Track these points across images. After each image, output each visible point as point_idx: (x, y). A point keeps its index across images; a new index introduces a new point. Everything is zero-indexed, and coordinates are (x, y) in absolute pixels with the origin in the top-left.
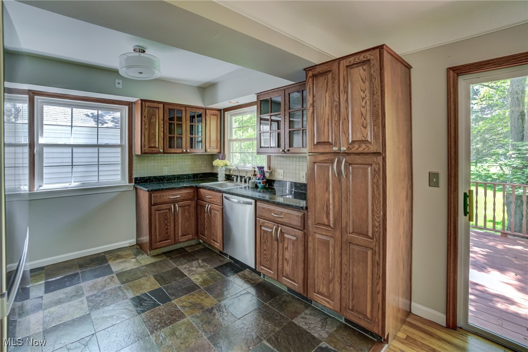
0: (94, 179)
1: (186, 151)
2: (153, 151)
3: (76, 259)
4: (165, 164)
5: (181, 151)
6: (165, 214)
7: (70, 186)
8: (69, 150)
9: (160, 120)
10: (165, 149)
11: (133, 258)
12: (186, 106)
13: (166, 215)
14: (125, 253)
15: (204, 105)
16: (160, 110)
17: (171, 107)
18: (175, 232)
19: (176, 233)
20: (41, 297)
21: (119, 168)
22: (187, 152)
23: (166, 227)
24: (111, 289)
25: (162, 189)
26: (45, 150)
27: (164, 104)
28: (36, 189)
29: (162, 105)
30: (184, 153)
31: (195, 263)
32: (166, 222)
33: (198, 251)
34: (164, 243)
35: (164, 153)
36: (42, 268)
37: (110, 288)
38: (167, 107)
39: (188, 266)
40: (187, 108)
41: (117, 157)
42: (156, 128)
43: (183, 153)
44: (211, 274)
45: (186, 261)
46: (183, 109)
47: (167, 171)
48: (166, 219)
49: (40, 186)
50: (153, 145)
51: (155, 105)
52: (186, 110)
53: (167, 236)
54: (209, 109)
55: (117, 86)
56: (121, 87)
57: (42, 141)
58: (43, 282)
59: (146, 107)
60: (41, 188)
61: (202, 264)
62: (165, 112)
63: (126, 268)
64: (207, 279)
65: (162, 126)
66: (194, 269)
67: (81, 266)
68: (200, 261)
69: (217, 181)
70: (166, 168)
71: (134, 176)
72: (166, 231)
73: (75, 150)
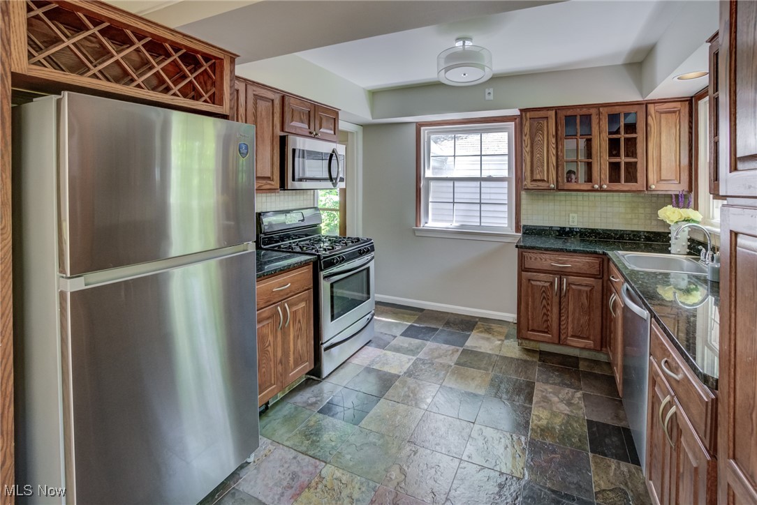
0: (476, 222)
1: (601, 187)
2: (538, 186)
3: (452, 313)
4: (574, 208)
5: (589, 188)
6: (543, 289)
7: (451, 226)
8: (451, 184)
9: (551, 137)
10: (560, 184)
11: (500, 340)
12: (598, 106)
13: (544, 291)
14: (498, 329)
15: (642, 95)
16: (550, 120)
17: (569, 113)
18: (560, 324)
19: (562, 327)
20: (395, 337)
21: (505, 208)
22: (601, 190)
23: (545, 311)
24: (441, 364)
25: (540, 249)
26: (432, 184)
27: (557, 109)
28: (422, 225)
29: (553, 112)
30: (596, 191)
31: (566, 392)
32: (544, 302)
33: (596, 377)
34: (539, 335)
35: (558, 189)
36: (422, 310)
37: (441, 362)
38: (562, 114)
39: (551, 390)
40: (601, 109)
41: (502, 193)
42: (543, 150)
43: (593, 190)
44: (571, 425)
45: (558, 380)
46: (593, 111)
47: (576, 220)
48: (544, 298)
49: (426, 223)
50: (538, 177)
51: (542, 114)
52: (599, 114)
53: (545, 326)
54: (654, 102)
55: (487, 97)
56: (492, 99)
57: (429, 173)
58: (410, 324)
59: (527, 120)
60: (426, 225)
61: (575, 401)
62: (559, 122)
63: (480, 348)
64: (554, 428)
65: (554, 146)
66: (555, 399)
67: (448, 324)
68: (579, 394)
69: (669, 252)
70: (575, 215)
71: (523, 223)
72: (545, 318)
73: (457, 184)
